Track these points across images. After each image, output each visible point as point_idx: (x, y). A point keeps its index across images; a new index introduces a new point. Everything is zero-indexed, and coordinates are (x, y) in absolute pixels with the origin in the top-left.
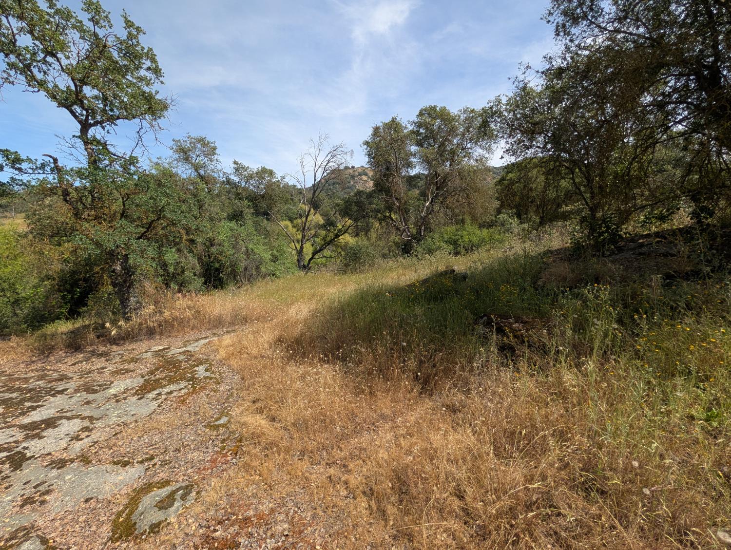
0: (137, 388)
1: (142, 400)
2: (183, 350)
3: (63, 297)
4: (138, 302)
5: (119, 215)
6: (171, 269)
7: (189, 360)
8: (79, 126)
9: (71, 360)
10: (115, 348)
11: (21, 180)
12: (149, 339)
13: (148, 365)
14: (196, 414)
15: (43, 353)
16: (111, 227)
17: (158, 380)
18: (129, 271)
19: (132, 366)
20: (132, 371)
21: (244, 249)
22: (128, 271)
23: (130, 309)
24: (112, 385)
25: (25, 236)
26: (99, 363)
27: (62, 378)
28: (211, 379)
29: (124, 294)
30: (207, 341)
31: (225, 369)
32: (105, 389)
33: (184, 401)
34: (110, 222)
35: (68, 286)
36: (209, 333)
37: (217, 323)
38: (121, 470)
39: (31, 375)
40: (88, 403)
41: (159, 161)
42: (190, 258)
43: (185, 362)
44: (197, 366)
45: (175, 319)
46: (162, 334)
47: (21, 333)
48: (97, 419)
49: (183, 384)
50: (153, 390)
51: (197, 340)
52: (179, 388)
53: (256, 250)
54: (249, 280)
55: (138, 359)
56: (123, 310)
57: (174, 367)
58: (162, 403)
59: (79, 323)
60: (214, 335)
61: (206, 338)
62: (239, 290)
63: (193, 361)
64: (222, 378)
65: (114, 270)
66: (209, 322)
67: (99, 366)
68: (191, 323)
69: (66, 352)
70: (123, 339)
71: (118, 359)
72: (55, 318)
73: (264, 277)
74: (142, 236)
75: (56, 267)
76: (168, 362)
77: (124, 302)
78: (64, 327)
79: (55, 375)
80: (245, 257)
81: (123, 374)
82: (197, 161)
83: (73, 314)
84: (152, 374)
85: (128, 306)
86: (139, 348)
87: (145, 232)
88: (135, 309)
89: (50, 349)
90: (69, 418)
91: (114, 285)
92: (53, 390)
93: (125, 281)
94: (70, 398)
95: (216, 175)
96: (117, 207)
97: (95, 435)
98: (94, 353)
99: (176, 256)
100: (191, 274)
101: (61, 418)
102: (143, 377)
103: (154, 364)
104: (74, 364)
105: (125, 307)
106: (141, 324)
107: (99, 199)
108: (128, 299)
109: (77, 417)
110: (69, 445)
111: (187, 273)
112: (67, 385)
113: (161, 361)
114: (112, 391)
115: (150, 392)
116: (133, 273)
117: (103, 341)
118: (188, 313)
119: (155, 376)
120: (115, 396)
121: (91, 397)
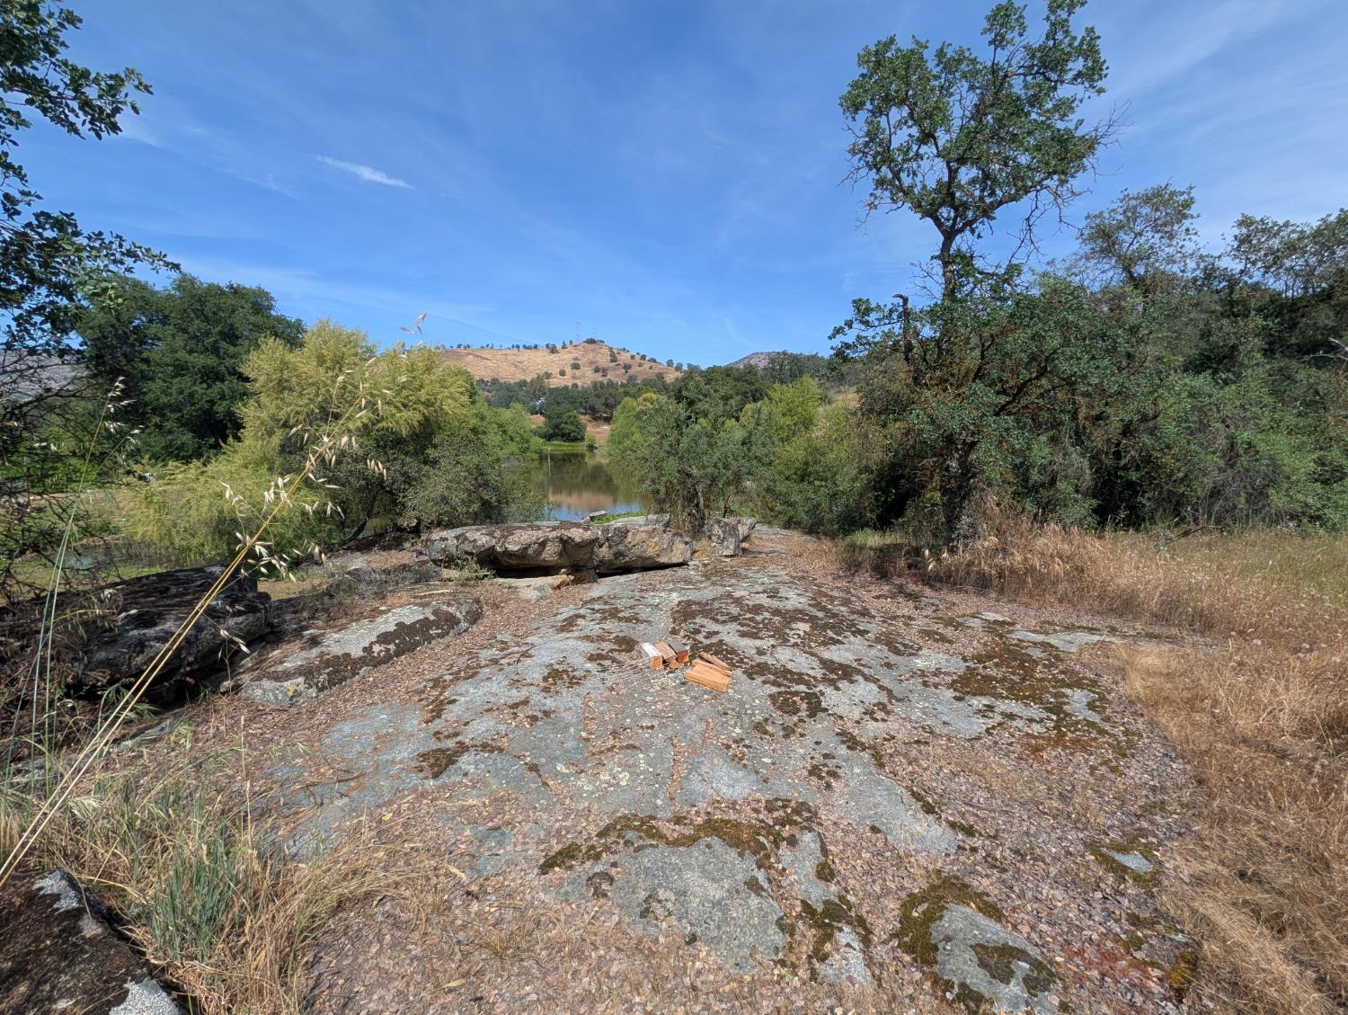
0: (955, 678)
1: (961, 704)
2: (1040, 638)
3: (877, 498)
4: (971, 526)
5: (972, 375)
6: (1035, 476)
7: (1052, 665)
8: (942, 238)
9: (875, 590)
10: (928, 591)
11: (866, 337)
12: (978, 594)
13: (975, 642)
14: (1062, 797)
15: (850, 570)
16: (959, 395)
17: (991, 678)
18: (969, 471)
19: (949, 632)
20: (950, 642)
21: (1222, 442)
22: (967, 471)
23: (959, 534)
24: (920, 653)
25: (855, 414)
26: (906, 608)
27: (864, 613)
28: (1102, 732)
29: (955, 508)
30: (1096, 638)
31: (1141, 726)
32: (910, 655)
33: (1038, 750)
34: (959, 387)
35: (883, 484)
36: (1097, 622)
37: (1124, 606)
38: (921, 815)
39: (835, 593)
40: (888, 665)
41: (1049, 269)
42: (1074, 455)
43: (1045, 666)
44: (1069, 686)
45: (1031, 570)
46: (1001, 591)
47: (832, 536)
48: (899, 700)
49: (1035, 711)
50: (981, 694)
51: (1070, 628)
52: (1029, 717)
53: (1262, 447)
54: (1218, 522)
55: (960, 624)
56: (947, 534)
57: (1021, 666)
58: (994, 728)
59: (890, 539)
60: (1113, 630)
61: (1091, 630)
62: (1183, 540)
63: (1062, 672)
64: (1131, 745)
65: (948, 466)
66: (1101, 598)
67: (906, 611)
68: (1061, 588)
69: (871, 576)
70: (940, 580)
71: (929, 611)
72: (864, 525)
73: (1276, 519)
74: (1001, 410)
75: (877, 457)
76: (1011, 652)
77: (952, 520)
78: (872, 539)
79: (858, 606)
80: (1222, 463)
81: (936, 641)
82: (1135, 246)
83: (883, 524)
84: (979, 662)
85: (956, 529)
86: (963, 603)
87: (1009, 403)
88: (966, 537)
89: (856, 565)
90: (867, 678)
91: (944, 491)
92: (854, 625)
93: (960, 488)
94: (870, 646)
95: (1176, 269)
96: (972, 359)
97: (893, 725)
98: (901, 590)
99: (1047, 451)
100: (1071, 489)
101: (859, 672)
102: (965, 659)
103: (985, 644)
104: (878, 597)
105: (952, 529)
106: (971, 564)
107: (948, 351)
108: (958, 518)
109: (876, 681)
110: (862, 719)
111: (1061, 485)
112: (869, 625)
113: (997, 645)
114: (919, 663)
115: (975, 695)
116: (974, 476)
117: (915, 575)
118: (1058, 567)
119: (985, 667)
120: (923, 674)
121: (893, 658)
